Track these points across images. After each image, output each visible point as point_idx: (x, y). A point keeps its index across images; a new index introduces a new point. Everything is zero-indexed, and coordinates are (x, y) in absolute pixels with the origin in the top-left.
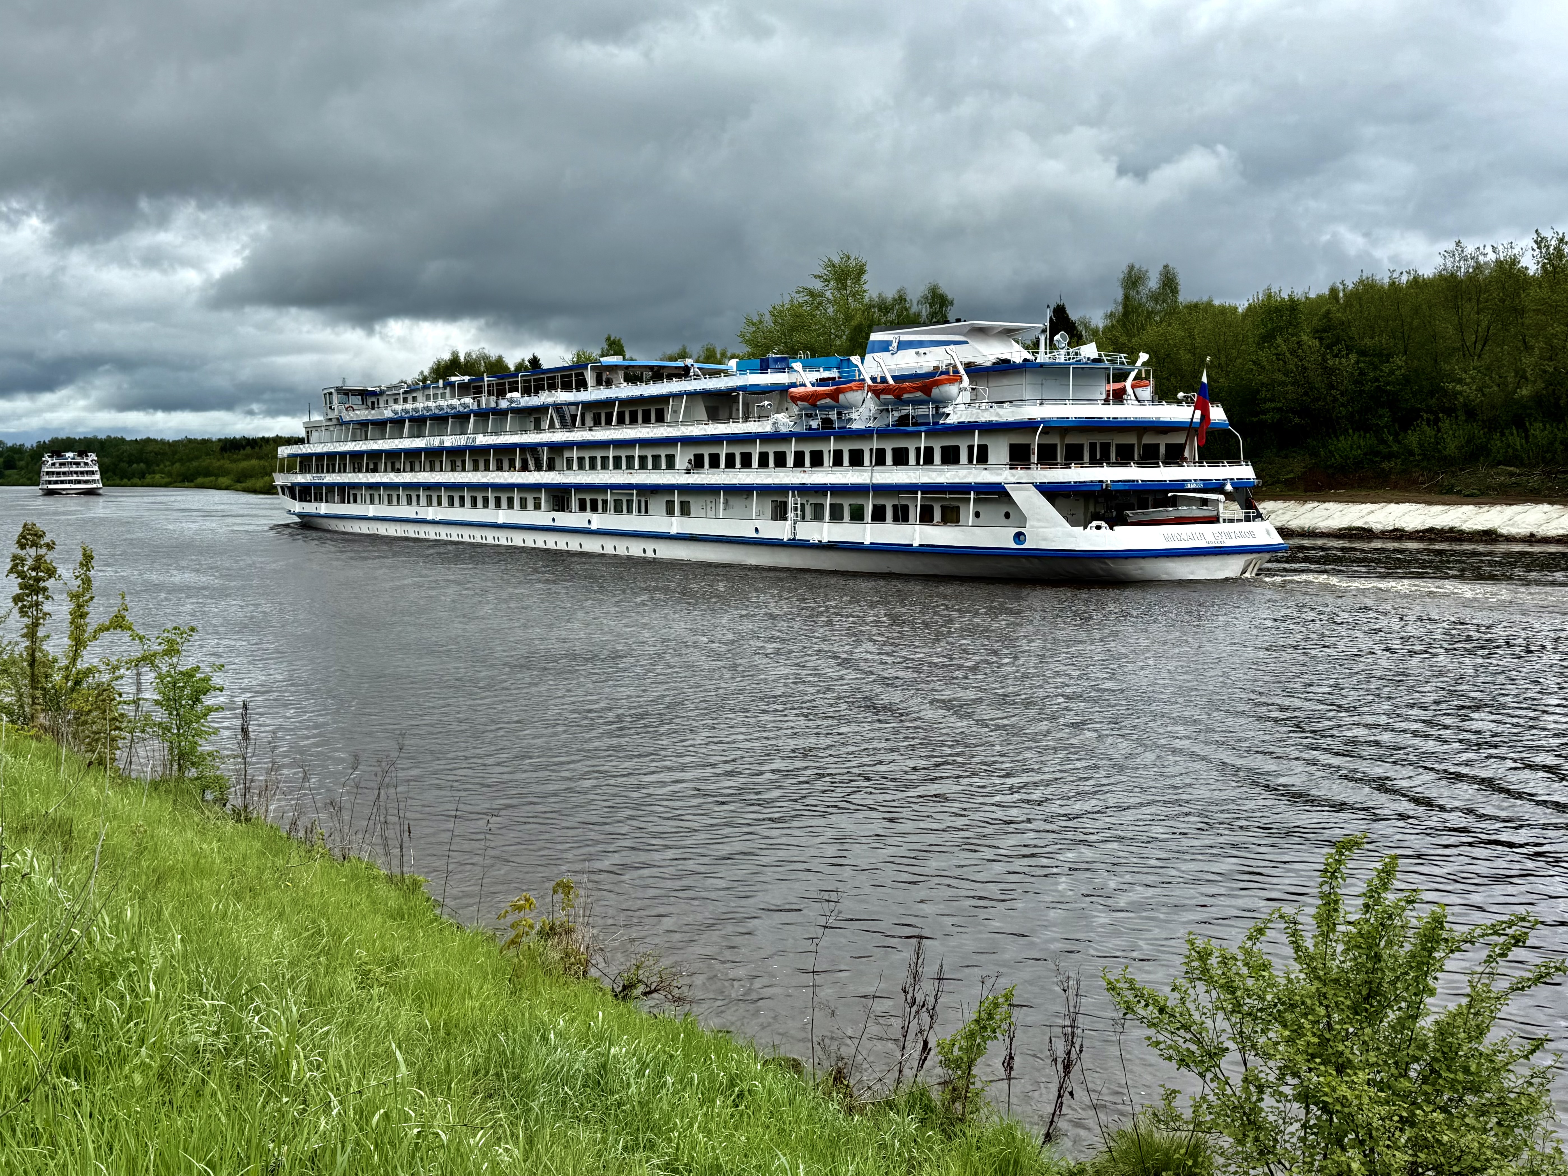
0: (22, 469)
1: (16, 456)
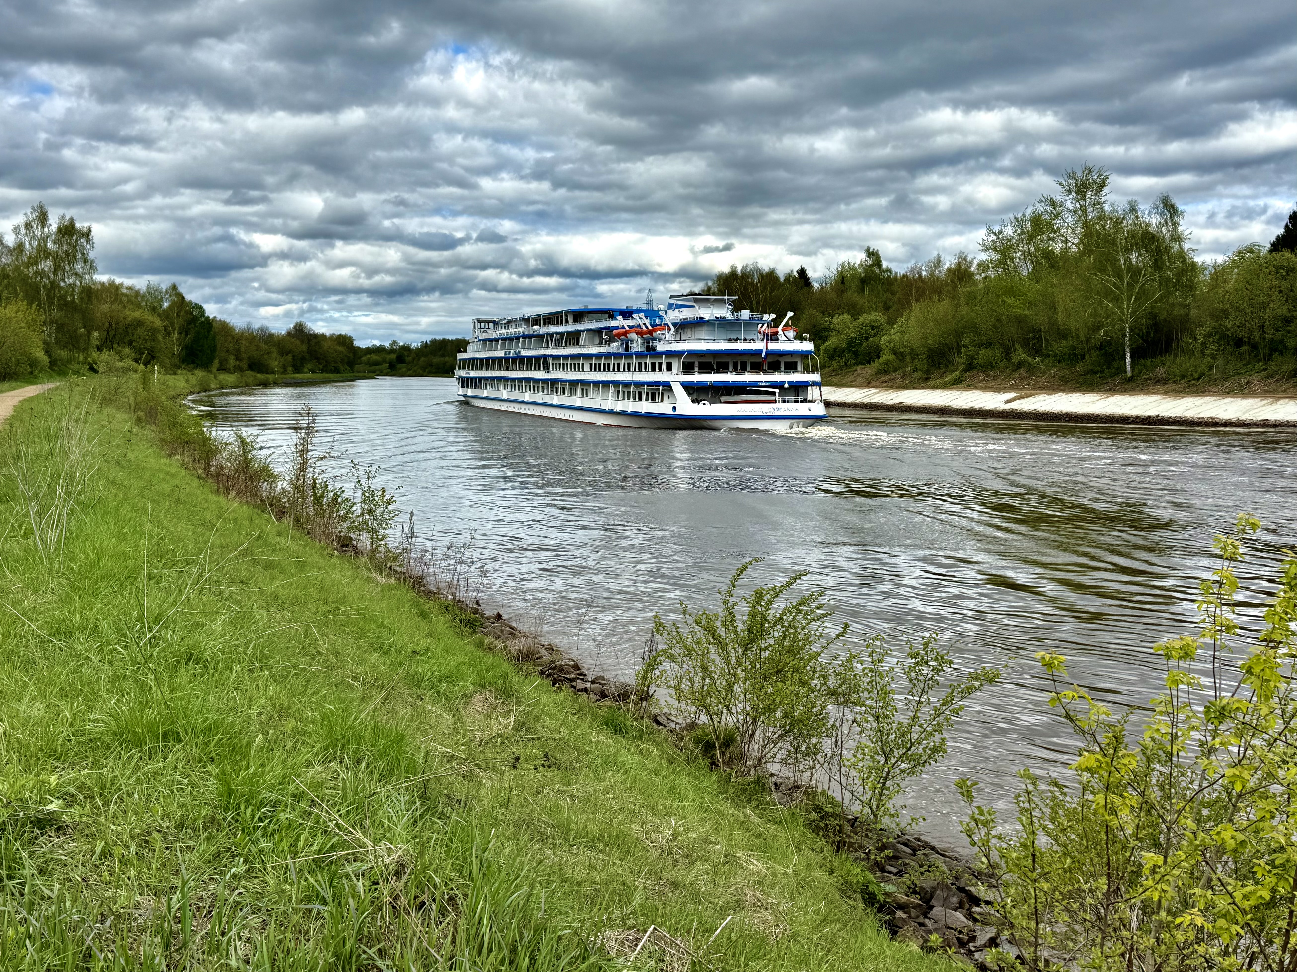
0: (409, 363)
1: (406, 353)
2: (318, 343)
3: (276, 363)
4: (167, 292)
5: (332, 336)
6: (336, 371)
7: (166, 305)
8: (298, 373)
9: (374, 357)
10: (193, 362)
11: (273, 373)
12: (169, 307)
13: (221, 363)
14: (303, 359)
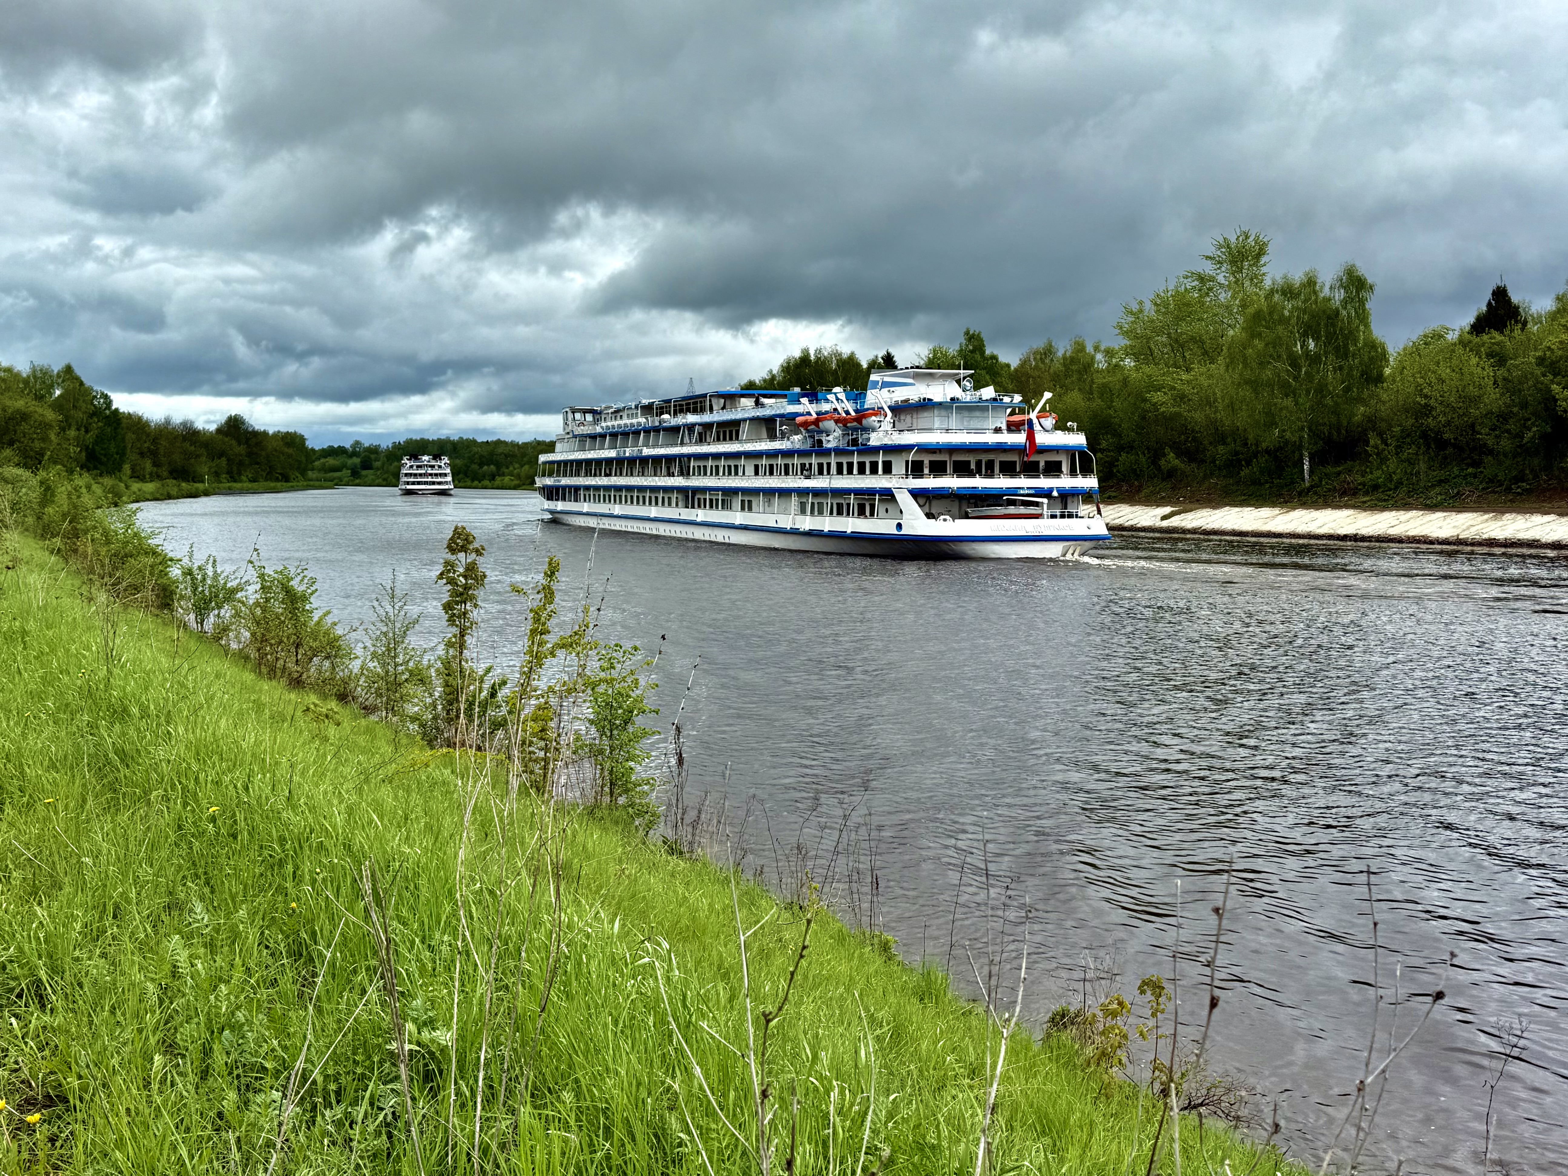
0: (378, 469)
1: (373, 457)
2: (258, 444)
3: (206, 470)
4: (58, 376)
5: (277, 435)
6: (286, 479)
7: (58, 393)
8: (235, 481)
9: (331, 461)
10: (96, 468)
11: (203, 482)
12: (60, 396)
13: (133, 470)
14: (241, 464)
